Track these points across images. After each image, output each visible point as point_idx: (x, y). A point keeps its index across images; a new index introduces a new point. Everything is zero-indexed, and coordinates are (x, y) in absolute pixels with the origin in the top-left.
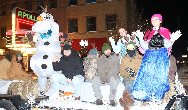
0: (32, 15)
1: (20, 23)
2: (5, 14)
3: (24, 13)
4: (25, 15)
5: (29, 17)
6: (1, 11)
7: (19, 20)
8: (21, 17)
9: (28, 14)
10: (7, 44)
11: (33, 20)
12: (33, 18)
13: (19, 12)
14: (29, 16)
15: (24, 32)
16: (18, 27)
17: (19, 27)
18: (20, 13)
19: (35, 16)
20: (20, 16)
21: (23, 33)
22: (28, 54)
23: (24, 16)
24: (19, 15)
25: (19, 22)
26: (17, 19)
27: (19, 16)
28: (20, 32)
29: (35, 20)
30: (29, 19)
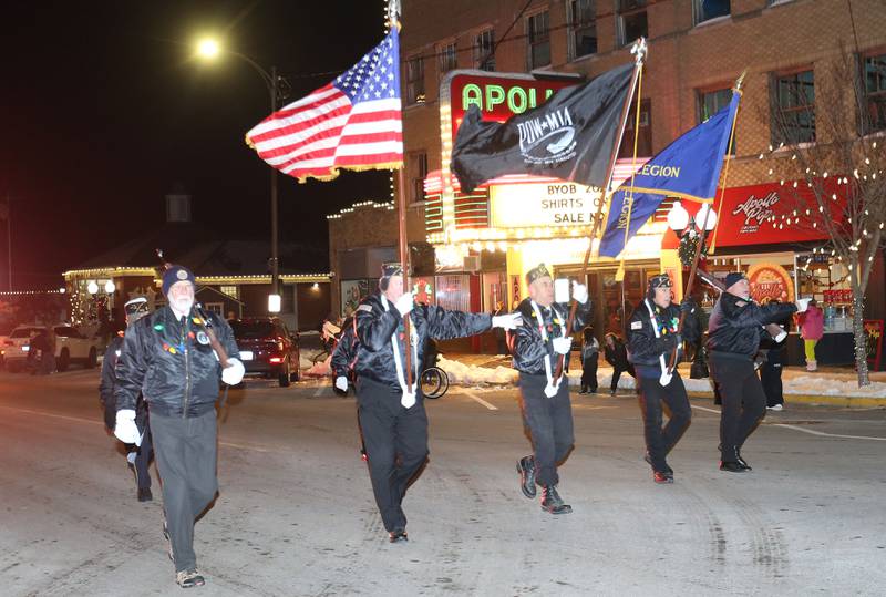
0: (533, 91)
3: (490, 88)
4: (495, 95)
5: (518, 103)
8: (479, 108)
9: (514, 91)
10: (430, 232)
13: (468, 88)
14: (517, 97)
18: (472, 94)
19: (548, 93)
20: (473, 106)
23: (492, 101)
24: (467, 102)
26: (458, 119)
27: (466, 107)
30: (517, 110)
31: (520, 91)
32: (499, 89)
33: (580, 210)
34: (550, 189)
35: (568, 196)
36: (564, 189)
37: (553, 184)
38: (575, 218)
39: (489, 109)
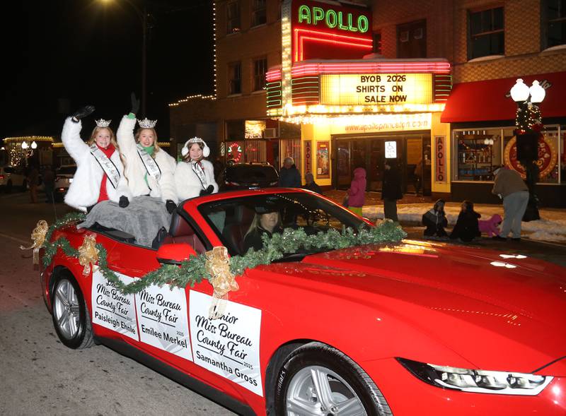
0: (340, 14)
1: (305, 41)
2: (262, 20)
3: (315, 9)
4: (318, 14)
5: (331, 21)
6: (253, 14)
7: (300, 34)
8: (309, 22)
9: (330, 12)
10: (270, 108)
11: (345, 28)
12: (345, 23)
13: (302, 8)
14: (331, 16)
15: (316, 67)
16: (299, 55)
17: (302, 54)
18: (304, 12)
19: (350, 16)
20: (305, 21)
21: (314, 72)
22: (332, 135)
23: (317, 18)
24: (301, 17)
25: (302, 38)
26: (297, 30)
27: (300, 21)
28: (304, 68)
29: (351, 27)
30: (331, 26)
31: (333, 12)
32: (320, 10)
33: (383, 94)
34: (363, 79)
35: (375, 84)
36: (373, 79)
37: (364, 75)
38: (380, 99)
39: (315, 23)
